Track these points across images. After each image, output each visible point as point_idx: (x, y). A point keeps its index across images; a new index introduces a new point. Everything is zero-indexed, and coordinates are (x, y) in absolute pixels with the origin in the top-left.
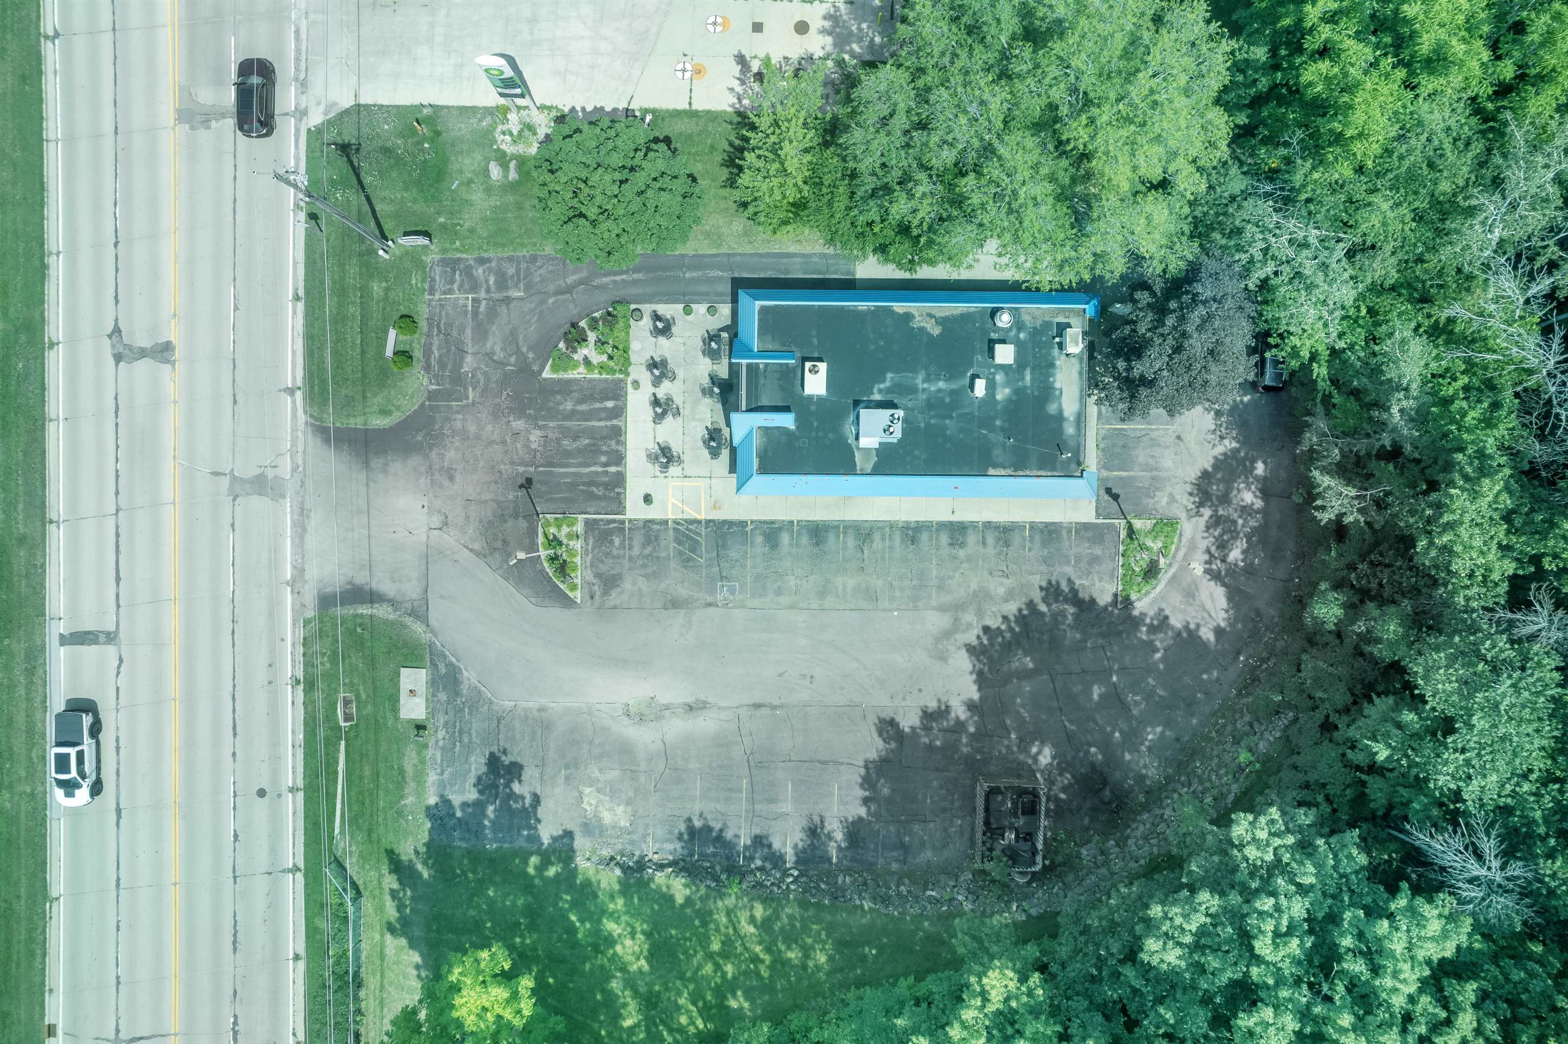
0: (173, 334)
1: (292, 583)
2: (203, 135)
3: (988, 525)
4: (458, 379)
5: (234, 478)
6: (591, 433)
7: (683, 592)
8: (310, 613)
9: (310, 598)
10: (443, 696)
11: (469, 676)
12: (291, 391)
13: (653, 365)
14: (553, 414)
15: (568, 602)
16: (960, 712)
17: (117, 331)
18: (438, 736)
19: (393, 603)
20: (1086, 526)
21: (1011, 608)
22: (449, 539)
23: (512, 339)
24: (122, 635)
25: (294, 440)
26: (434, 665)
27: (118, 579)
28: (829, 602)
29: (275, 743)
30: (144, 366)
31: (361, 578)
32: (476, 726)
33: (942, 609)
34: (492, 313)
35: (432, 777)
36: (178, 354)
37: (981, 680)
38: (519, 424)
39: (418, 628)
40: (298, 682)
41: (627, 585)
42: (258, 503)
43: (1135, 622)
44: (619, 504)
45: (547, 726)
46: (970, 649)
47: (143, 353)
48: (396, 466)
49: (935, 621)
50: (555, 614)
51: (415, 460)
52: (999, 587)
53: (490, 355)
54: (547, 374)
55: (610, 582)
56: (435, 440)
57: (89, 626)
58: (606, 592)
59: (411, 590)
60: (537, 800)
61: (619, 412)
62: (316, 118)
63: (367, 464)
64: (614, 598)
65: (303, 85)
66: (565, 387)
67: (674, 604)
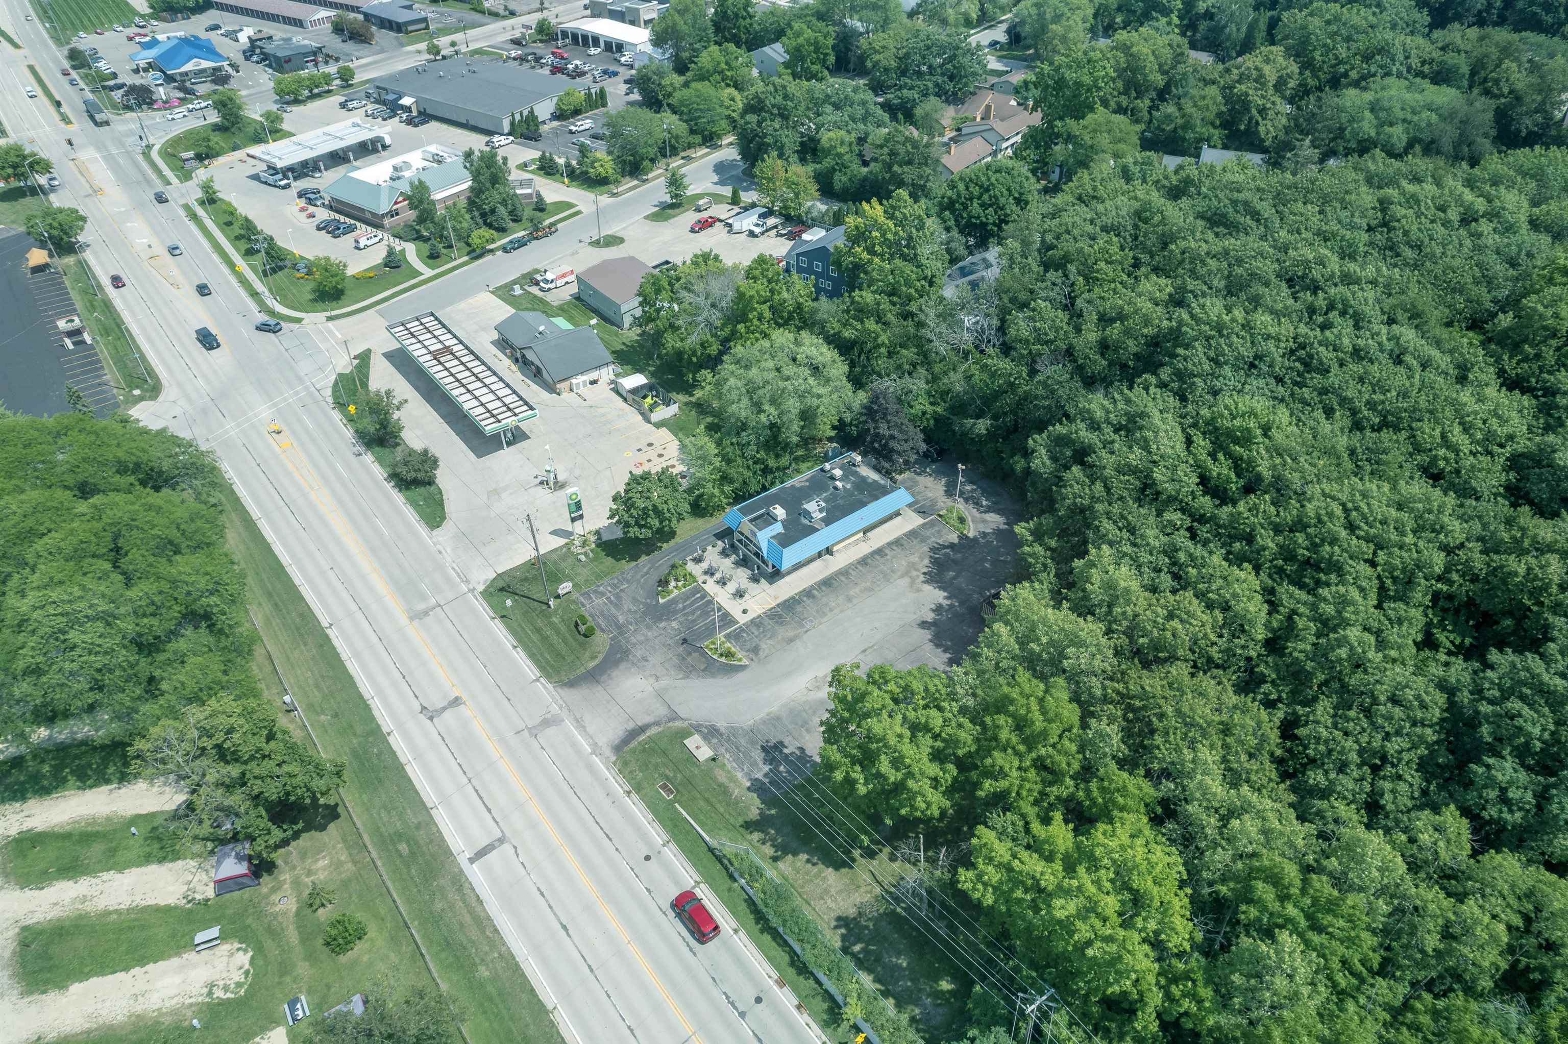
0: (456, 693)
1: (594, 753)
2: (427, 620)
3: (889, 544)
4: (619, 627)
5: (529, 729)
6: (699, 608)
7: (791, 634)
8: (614, 758)
9: (608, 752)
10: (715, 741)
11: (721, 725)
12: (537, 680)
13: (706, 573)
14: (675, 612)
15: (743, 668)
16: (946, 603)
17: (424, 708)
18: (727, 758)
19: (657, 723)
20: (924, 525)
21: (926, 561)
22: (664, 682)
23: (635, 600)
24: (508, 834)
25: (553, 697)
26: (699, 731)
27: (489, 811)
28: (855, 601)
29: (638, 828)
30: (447, 715)
31: (631, 726)
32: (743, 742)
33: (902, 576)
34: (618, 597)
35: (739, 775)
36: (465, 697)
37: (940, 588)
38: (663, 625)
39: (678, 724)
40: (629, 793)
41: (763, 646)
42: (551, 731)
43: (975, 539)
44: (734, 622)
45: (778, 718)
46: (926, 582)
47: (444, 709)
48: (615, 673)
49: (904, 582)
50: (741, 676)
51: (623, 666)
52: (915, 558)
53: (629, 611)
54: (661, 601)
55: (755, 650)
56: (626, 653)
57: (484, 844)
58: (757, 654)
59: (662, 711)
60: (802, 749)
61: (705, 594)
62: (481, 588)
63: (598, 682)
64: (762, 654)
65: (467, 582)
66: (674, 601)
67: (791, 640)
